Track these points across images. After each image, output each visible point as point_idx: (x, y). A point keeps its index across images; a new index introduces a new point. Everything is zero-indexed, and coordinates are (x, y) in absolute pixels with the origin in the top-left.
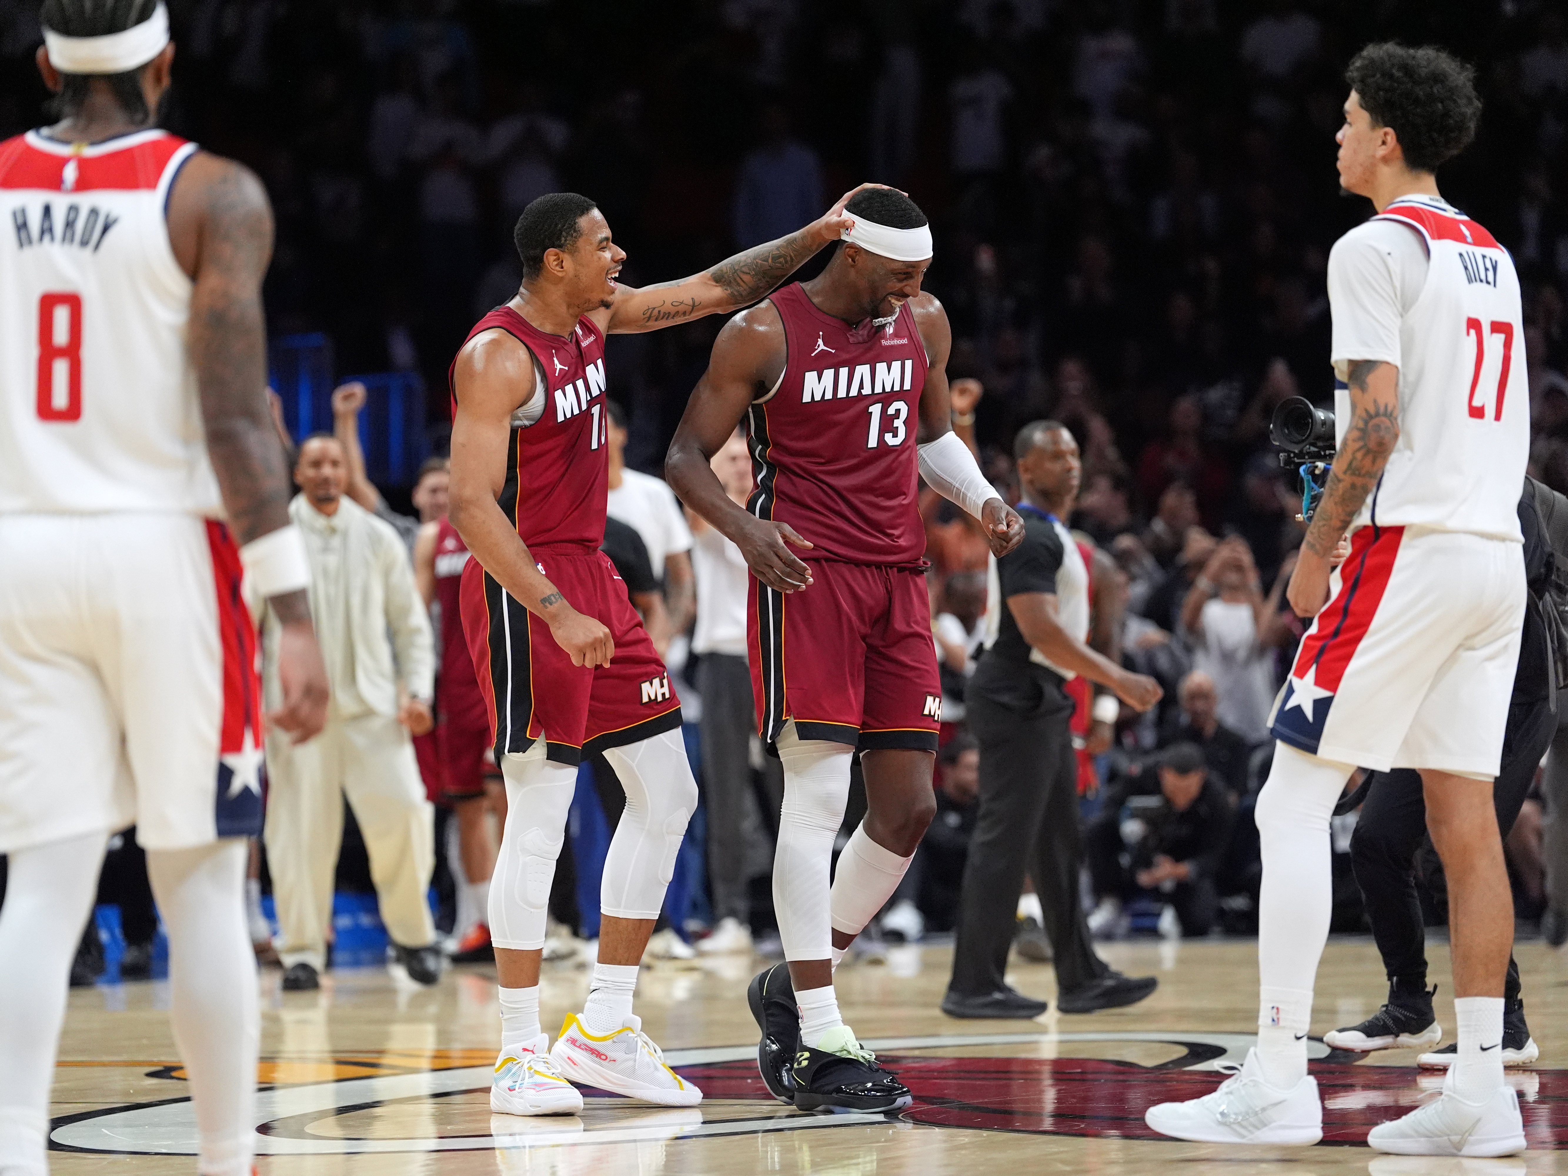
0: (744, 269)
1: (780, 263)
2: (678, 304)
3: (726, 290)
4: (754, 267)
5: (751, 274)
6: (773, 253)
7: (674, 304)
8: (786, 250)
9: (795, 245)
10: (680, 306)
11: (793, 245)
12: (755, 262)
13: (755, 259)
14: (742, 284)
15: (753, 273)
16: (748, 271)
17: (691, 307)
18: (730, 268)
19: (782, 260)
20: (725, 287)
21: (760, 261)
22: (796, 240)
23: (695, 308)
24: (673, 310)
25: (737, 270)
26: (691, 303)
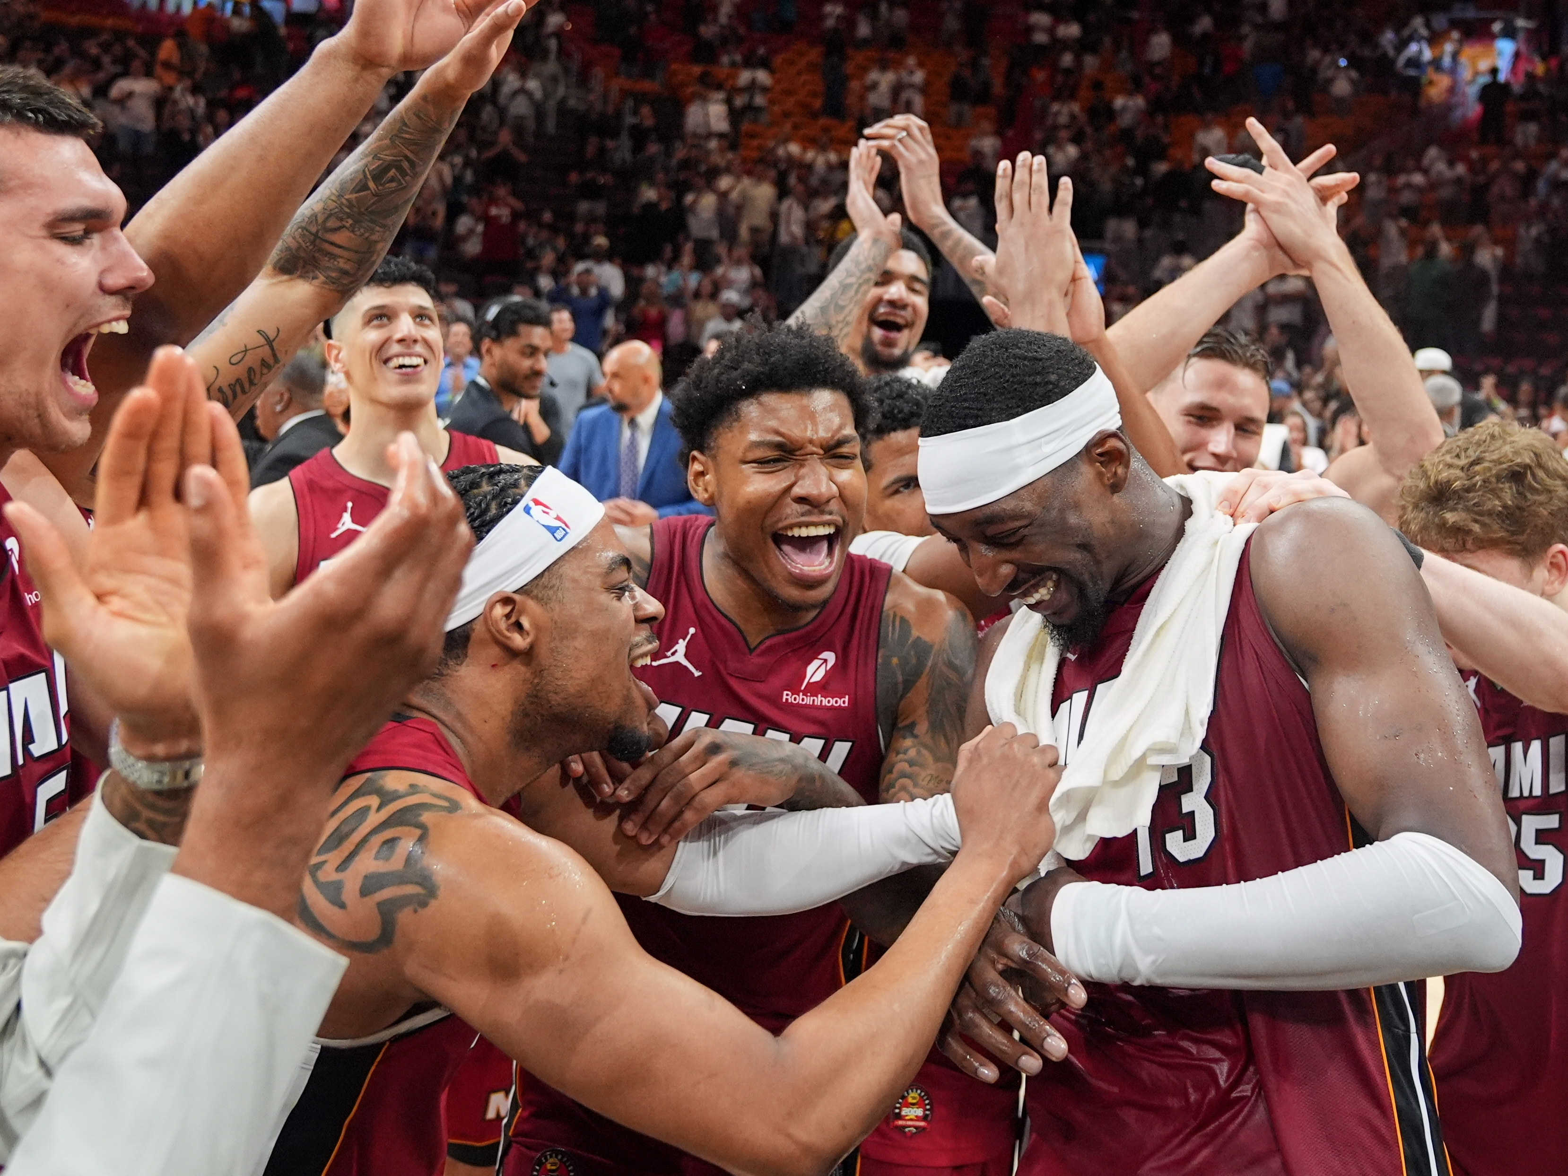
0: (331, 224)
1: (392, 180)
2: (240, 356)
3: (313, 279)
4: (348, 210)
5: (348, 225)
6: (371, 169)
7: (234, 360)
8: (395, 151)
9: (407, 133)
10: (246, 358)
11: (404, 135)
12: (345, 202)
13: (340, 196)
14: (337, 251)
15: (350, 221)
16: (338, 224)
17: (267, 347)
18: (302, 236)
19: (393, 172)
20: (311, 275)
21: (354, 196)
22: (405, 125)
23: (274, 344)
24: (240, 371)
25: (317, 232)
26: (263, 341)
